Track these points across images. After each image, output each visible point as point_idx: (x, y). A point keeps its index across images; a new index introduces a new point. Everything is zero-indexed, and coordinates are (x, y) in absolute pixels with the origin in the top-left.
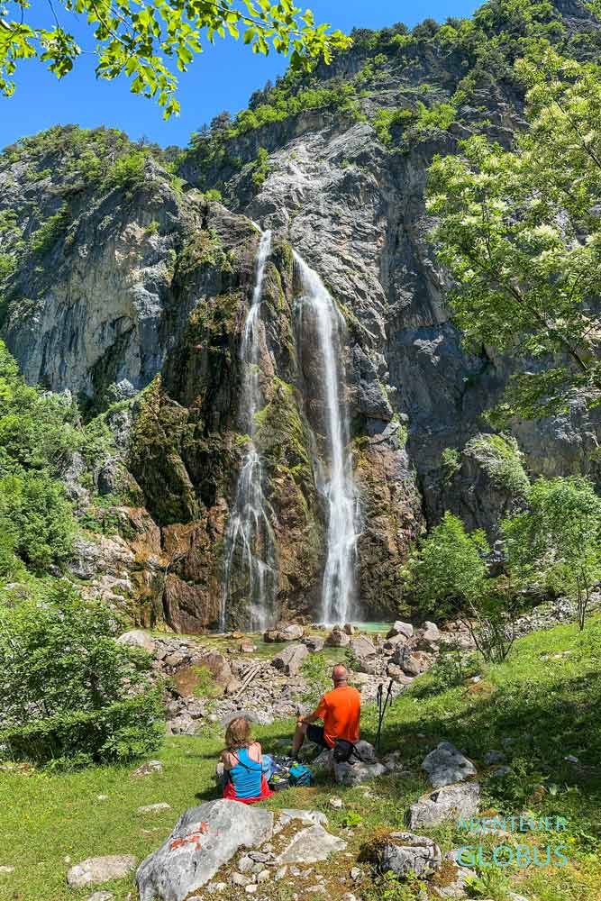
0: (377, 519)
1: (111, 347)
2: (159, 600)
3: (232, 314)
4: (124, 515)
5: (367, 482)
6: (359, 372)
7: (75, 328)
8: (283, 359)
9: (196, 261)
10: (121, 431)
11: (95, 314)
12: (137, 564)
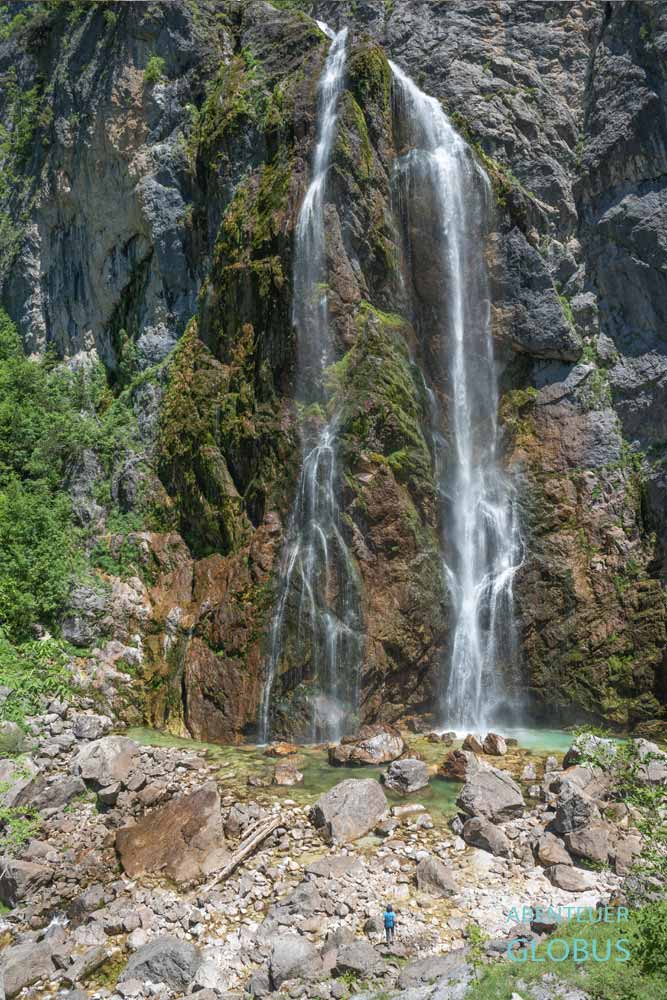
0: (552, 538)
1: (128, 287)
2: (176, 684)
3: (284, 199)
4: (145, 545)
5: (531, 473)
6: (518, 279)
7: (77, 265)
8: (377, 271)
9: (224, 115)
10: (147, 414)
11: (99, 237)
12: (154, 622)
